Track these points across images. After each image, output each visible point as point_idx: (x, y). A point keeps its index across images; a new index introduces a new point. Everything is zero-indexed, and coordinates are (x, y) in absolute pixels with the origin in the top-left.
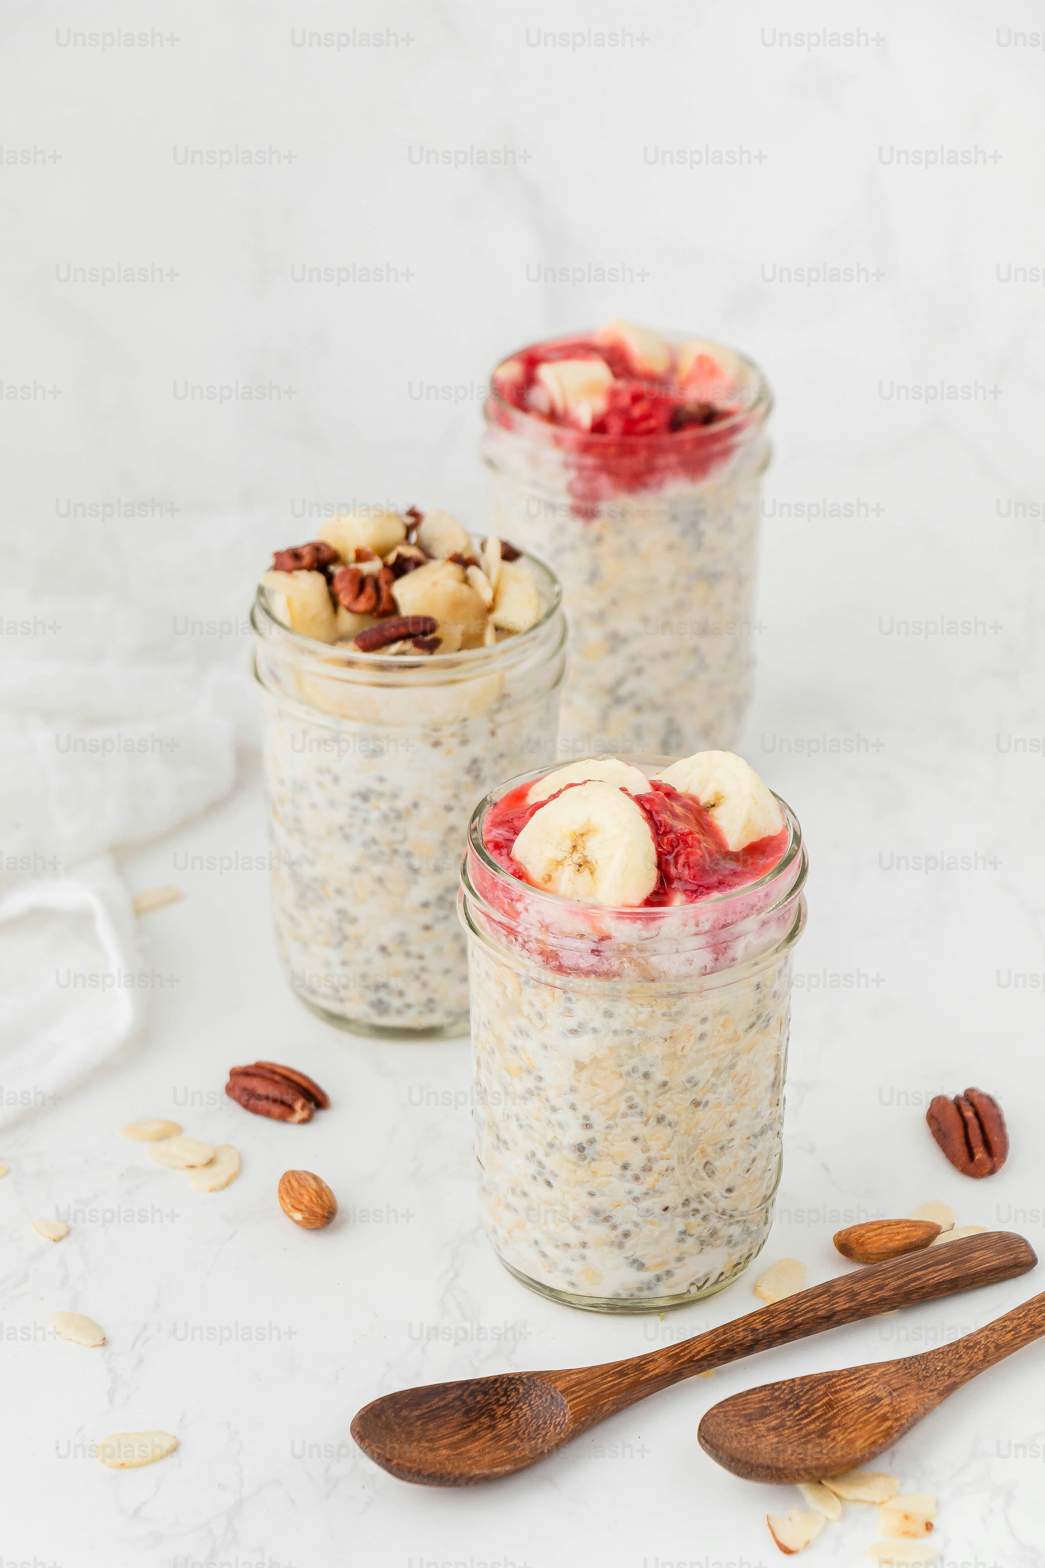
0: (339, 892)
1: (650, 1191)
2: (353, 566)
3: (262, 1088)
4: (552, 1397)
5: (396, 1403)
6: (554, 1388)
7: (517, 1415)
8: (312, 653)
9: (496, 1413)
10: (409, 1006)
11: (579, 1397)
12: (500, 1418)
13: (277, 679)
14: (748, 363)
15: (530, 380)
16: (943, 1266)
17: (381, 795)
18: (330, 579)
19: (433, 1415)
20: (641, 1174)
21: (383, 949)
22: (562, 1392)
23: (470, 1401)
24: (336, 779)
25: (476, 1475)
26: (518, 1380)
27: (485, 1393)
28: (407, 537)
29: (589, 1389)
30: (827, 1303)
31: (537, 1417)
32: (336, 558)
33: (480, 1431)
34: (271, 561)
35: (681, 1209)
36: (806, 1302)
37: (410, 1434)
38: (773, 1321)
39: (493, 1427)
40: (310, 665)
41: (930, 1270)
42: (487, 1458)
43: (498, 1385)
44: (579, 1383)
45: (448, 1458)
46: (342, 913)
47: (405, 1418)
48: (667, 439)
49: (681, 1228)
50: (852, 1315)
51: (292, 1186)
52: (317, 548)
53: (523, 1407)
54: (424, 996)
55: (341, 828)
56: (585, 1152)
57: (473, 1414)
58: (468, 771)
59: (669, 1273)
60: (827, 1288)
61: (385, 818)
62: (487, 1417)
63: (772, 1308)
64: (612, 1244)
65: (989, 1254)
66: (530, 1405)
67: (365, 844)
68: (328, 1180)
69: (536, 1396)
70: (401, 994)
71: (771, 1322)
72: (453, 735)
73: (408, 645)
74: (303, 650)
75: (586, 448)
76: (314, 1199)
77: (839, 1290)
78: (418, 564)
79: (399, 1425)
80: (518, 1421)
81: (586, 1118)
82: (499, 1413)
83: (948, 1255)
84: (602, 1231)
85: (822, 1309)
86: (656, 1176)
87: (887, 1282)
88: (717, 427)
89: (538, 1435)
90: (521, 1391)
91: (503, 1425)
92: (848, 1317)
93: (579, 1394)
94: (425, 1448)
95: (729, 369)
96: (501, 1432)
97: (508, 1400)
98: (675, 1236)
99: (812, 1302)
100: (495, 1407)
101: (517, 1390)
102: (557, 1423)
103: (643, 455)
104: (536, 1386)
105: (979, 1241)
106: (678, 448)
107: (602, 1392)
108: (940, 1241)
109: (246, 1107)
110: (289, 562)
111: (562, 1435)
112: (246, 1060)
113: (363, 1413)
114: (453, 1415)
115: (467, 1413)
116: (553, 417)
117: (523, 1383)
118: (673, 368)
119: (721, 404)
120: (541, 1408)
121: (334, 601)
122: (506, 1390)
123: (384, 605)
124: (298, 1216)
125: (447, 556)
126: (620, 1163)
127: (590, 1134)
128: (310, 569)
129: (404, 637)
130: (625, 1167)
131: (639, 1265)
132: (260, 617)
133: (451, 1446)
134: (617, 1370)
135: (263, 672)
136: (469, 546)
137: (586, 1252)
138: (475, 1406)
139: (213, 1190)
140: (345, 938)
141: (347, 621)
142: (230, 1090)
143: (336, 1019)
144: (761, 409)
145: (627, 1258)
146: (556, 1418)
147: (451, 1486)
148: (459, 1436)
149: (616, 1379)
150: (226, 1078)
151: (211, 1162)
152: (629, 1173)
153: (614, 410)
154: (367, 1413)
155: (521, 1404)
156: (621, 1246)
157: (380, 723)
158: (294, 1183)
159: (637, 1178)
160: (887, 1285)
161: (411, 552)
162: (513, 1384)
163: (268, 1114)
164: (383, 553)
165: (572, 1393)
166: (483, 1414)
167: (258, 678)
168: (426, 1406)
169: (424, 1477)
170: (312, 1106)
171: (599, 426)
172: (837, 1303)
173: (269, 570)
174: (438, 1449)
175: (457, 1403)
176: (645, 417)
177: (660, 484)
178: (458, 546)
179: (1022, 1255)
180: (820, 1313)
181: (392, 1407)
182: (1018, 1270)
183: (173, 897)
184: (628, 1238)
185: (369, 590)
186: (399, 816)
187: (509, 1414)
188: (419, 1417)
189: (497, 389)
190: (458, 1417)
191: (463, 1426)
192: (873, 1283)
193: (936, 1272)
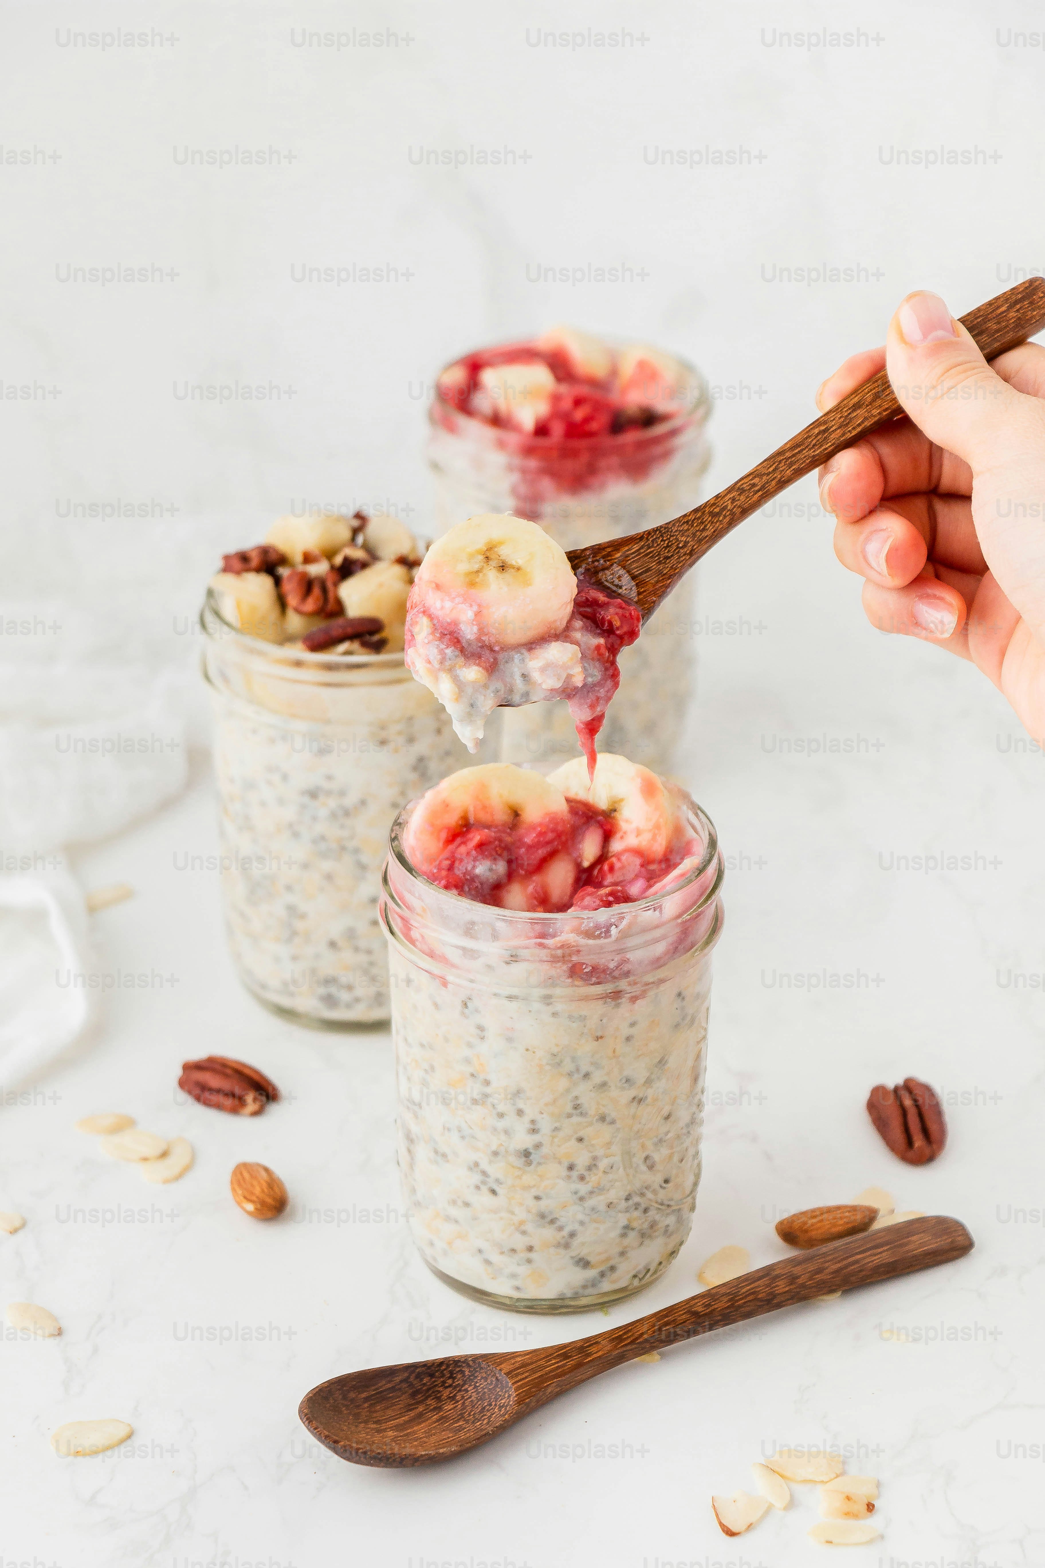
0: (289, 888)
1: (595, 1190)
2: (301, 568)
3: (214, 1081)
4: (497, 1379)
5: (344, 1386)
6: (500, 1370)
7: (463, 1397)
8: (260, 653)
9: (442, 1395)
10: (357, 1000)
11: (523, 1379)
12: (446, 1399)
13: (226, 679)
14: (687, 367)
15: (473, 384)
16: (881, 1250)
17: (329, 793)
18: (277, 581)
19: (380, 1398)
20: (586, 1173)
21: (333, 945)
22: (507, 1374)
23: (417, 1384)
24: (285, 777)
25: (422, 1456)
26: (463, 1362)
27: (432, 1375)
28: (353, 539)
29: (534, 1371)
30: (767, 1286)
31: (481, 1399)
32: (283, 560)
33: (426, 1413)
34: (220, 564)
35: (623, 1204)
36: (747, 1285)
37: (357, 1416)
38: (715, 1305)
39: (438, 1409)
40: (258, 665)
41: (868, 1253)
42: (433, 1439)
43: (444, 1367)
44: (524, 1365)
45: (395, 1439)
46: (291, 909)
47: (352, 1401)
48: (607, 441)
49: (625, 1222)
50: (792, 1298)
51: (244, 1179)
52: (265, 551)
53: (469, 1389)
54: (372, 990)
55: (291, 826)
56: (531, 1158)
57: (419, 1396)
58: (415, 768)
59: (613, 1269)
60: (767, 1272)
61: (333, 815)
62: (433, 1399)
63: (714, 1291)
64: (558, 1245)
65: (926, 1238)
66: (476, 1387)
67: (315, 842)
68: (281, 1172)
69: (482, 1378)
70: (350, 988)
71: (713, 1305)
72: (400, 733)
73: (355, 646)
74: (252, 651)
75: (528, 451)
76: (266, 1190)
77: (780, 1273)
78: (364, 565)
79: (347, 1406)
80: (464, 1403)
81: (533, 1122)
82: (445, 1395)
83: (887, 1238)
84: (549, 1233)
85: (763, 1293)
86: (601, 1174)
87: (827, 1265)
88: (659, 430)
89: (483, 1416)
90: (467, 1373)
91: (448, 1407)
92: (788, 1300)
93: (524, 1376)
94: (373, 1429)
95: (669, 374)
96: (447, 1414)
97: (454, 1382)
98: (618, 1231)
99: (752, 1286)
100: (441, 1389)
101: (462, 1372)
102: (501, 1405)
103: (584, 458)
104: (482, 1368)
105: (917, 1225)
106: (619, 450)
107: (546, 1374)
108: (878, 1225)
109: (198, 1099)
110: (237, 565)
111: (506, 1416)
112: (199, 1054)
113: (311, 1395)
114: (399, 1397)
115: (414, 1395)
116: (497, 420)
117: (469, 1366)
118: (614, 372)
119: (661, 406)
120: (486, 1390)
121: (282, 603)
122: (451, 1373)
123: (331, 605)
124: (250, 1207)
125: (393, 557)
126: (566, 1164)
127: (536, 1138)
128: (258, 570)
129: (351, 637)
130: (571, 1168)
131: (584, 1263)
132: (209, 618)
133: (397, 1428)
134: (561, 1352)
135: (212, 672)
136: (414, 548)
137: (533, 1255)
138: (421, 1388)
139: (167, 1181)
140: (294, 933)
141: (295, 622)
142: (183, 1084)
143: (286, 1013)
144: (701, 412)
145: (572, 1257)
146: (501, 1400)
147: (397, 1467)
148: (406, 1418)
149: (561, 1361)
150: (178, 1072)
151: (164, 1155)
152: (575, 1174)
153: (556, 414)
154: (315, 1395)
155: (466, 1386)
156: (567, 1246)
157: (328, 722)
158: (246, 1175)
159: (582, 1178)
160: (827, 1268)
161: (357, 554)
162: (459, 1366)
163: (218, 1107)
164: (329, 555)
165: (517, 1375)
166: (430, 1396)
167: (207, 677)
168: (373, 1388)
169: (372, 1458)
170: (264, 1099)
171: (542, 430)
172: (777, 1286)
173: (219, 572)
174: (385, 1430)
175: (404, 1385)
176: (587, 420)
177: (602, 486)
178: (404, 548)
179: (959, 1238)
180: (760, 1296)
181: (339, 1390)
182: (955, 1253)
183: (126, 895)
184: (575, 1238)
185: (316, 591)
186: (347, 813)
187: (455, 1396)
188: (366, 1399)
189: (442, 394)
190: (405, 1399)
191: (409, 1408)
192: (811, 1267)
193: (875, 1255)
